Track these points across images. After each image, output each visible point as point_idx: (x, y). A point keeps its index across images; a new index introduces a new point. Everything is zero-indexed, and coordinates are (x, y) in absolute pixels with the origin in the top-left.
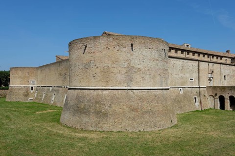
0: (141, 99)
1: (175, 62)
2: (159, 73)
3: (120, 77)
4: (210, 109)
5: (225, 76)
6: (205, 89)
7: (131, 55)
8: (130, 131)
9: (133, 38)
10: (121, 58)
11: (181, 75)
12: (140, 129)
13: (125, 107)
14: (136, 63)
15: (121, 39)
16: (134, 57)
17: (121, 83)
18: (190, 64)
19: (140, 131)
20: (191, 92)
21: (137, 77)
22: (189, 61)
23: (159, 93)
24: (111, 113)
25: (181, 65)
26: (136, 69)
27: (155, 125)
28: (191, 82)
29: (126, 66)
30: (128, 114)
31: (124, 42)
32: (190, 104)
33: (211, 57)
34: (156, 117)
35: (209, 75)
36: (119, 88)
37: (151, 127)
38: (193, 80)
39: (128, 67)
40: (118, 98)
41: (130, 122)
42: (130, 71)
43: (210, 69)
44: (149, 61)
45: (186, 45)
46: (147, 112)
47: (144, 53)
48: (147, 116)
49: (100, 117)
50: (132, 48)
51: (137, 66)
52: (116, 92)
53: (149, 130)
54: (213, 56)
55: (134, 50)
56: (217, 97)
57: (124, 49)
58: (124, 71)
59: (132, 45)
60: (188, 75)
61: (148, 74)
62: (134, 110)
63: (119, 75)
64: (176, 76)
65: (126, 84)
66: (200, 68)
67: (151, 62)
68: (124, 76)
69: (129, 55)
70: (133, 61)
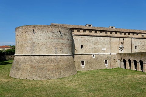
0: (38, 61)
1: (89, 38)
2: (53, 46)
3: (28, 49)
4: (118, 68)
5: (136, 46)
6: (116, 55)
7: (33, 36)
8: (28, 79)
9: (34, 26)
10: (28, 38)
11: (94, 46)
12: (34, 78)
13: (28, 65)
14: (36, 41)
15: (28, 27)
16: (35, 37)
17: (28, 52)
18: (102, 39)
19: (34, 79)
20: (103, 57)
21: (37, 48)
22: (101, 37)
23: (53, 58)
24: (21, 69)
25: (94, 40)
26: (36, 44)
27: (45, 77)
28: (103, 51)
29: (30, 42)
30: (29, 70)
31: (29, 29)
32: (100, 64)
33: (128, 34)
34: (46, 72)
35: (120, 46)
36: (27, 55)
37: (42, 78)
38: (105, 50)
39: (32, 43)
40: (25, 61)
41: (29, 74)
42: (33, 45)
43: (120, 42)
44: (45, 39)
45: (111, 27)
46: (41, 69)
47: (42, 34)
48: (40, 71)
49: (17, 71)
50: (34, 32)
51: (37, 42)
52: (25, 57)
53: (39, 79)
54: (129, 33)
55: (35, 33)
56: (122, 60)
57: (30, 33)
58: (29, 45)
59: (34, 30)
60: (100, 46)
61: (45, 46)
62: (32, 67)
63: (27, 47)
64: (89, 47)
65: (30, 53)
66: (111, 42)
67: (47, 39)
68: (30, 48)
69: (32, 36)
70: (35, 39)
